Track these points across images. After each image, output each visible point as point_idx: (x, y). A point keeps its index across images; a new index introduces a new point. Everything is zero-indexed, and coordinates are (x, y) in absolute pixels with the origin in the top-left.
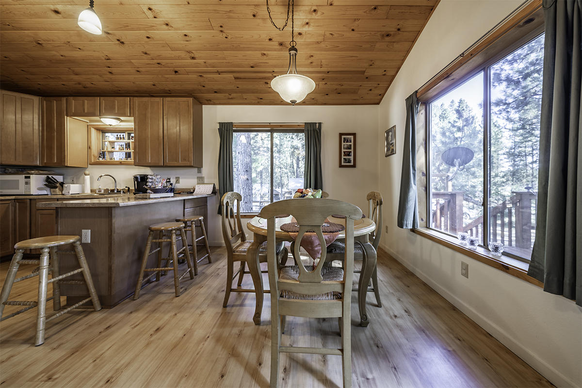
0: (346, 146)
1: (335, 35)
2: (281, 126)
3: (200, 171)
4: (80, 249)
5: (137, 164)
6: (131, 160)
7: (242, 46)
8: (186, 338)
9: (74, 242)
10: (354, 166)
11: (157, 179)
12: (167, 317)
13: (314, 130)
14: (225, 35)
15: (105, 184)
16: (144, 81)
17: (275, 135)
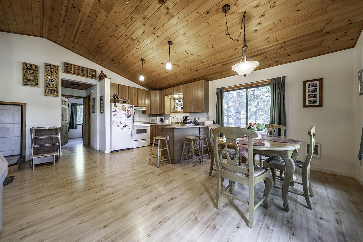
0: (311, 90)
1: (283, 20)
2: (252, 84)
3: (208, 114)
4: (166, 141)
5: (184, 112)
6: (182, 110)
7: (223, 50)
8: (193, 180)
9: (165, 139)
10: (321, 105)
11: (191, 118)
12: (188, 172)
13: (278, 83)
14: (214, 49)
15: (175, 120)
16: (186, 77)
17: (249, 90)
